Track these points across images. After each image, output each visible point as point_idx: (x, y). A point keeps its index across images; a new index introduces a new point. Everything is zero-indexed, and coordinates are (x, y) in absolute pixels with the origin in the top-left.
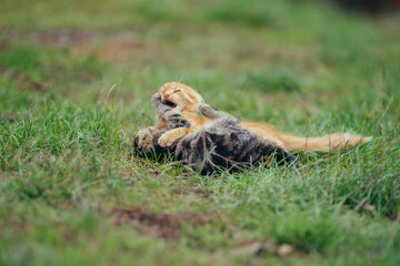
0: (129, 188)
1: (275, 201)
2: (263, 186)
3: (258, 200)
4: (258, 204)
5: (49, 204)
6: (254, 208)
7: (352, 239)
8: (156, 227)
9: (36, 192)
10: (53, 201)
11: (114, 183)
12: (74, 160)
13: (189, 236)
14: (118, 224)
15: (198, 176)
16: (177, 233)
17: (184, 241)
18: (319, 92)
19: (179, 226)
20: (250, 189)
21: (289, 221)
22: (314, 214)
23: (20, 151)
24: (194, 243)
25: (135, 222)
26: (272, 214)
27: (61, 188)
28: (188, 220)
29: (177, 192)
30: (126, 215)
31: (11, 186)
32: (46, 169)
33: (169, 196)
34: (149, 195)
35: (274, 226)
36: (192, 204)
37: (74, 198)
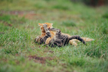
0: (33, 51)
1: (69, 54)
2: (66, 50)
3: (65, 54)
4: (65, 55)
5: (12, 55)
6: (64, 56)
7: (89, 64)
8: (39, 60)
9: (9, 52)
10: (14, 54)
11: (29, 49)
12: (19, 44)
13: (48, 63)
14: (30, 60)
15: (50, 48)
16: (45, 62)
17: (47, 64)
18: (81, 26)
19: (45, 60)
20: (63, 51)
21: (73, 59)
22: (79, 57)
23: (5, 41)
24: (49, 65)
25: (34, 59)
26: (69, 57)
27: (16, 51)
28: (47, 59)
29: (45, 52)
30: (32, 57)
31: (3, 50)
32: (12, 46)
33: (43, 53)
34: (38, 52)
35: (69, 60)
36: (49, 55)
37: (19, 53)
